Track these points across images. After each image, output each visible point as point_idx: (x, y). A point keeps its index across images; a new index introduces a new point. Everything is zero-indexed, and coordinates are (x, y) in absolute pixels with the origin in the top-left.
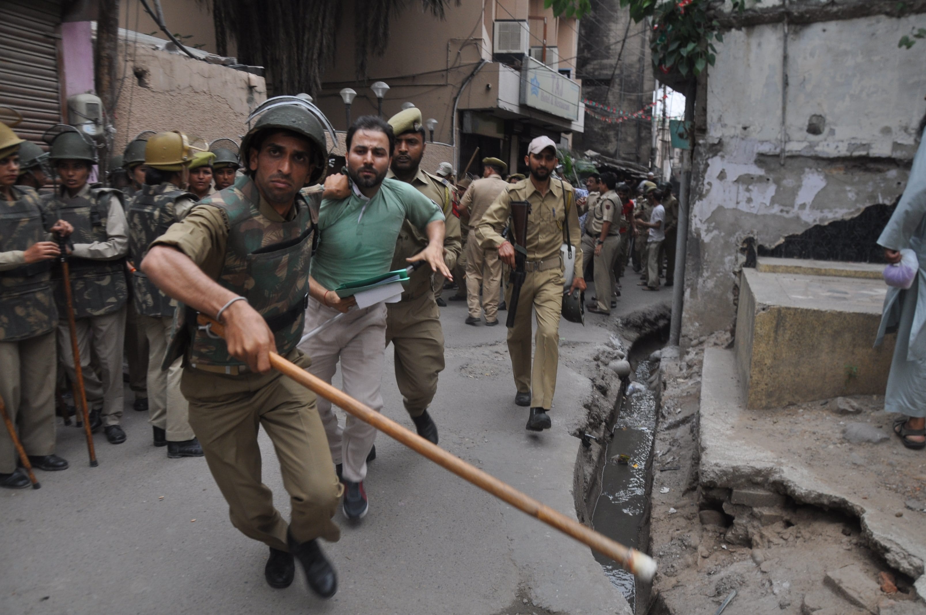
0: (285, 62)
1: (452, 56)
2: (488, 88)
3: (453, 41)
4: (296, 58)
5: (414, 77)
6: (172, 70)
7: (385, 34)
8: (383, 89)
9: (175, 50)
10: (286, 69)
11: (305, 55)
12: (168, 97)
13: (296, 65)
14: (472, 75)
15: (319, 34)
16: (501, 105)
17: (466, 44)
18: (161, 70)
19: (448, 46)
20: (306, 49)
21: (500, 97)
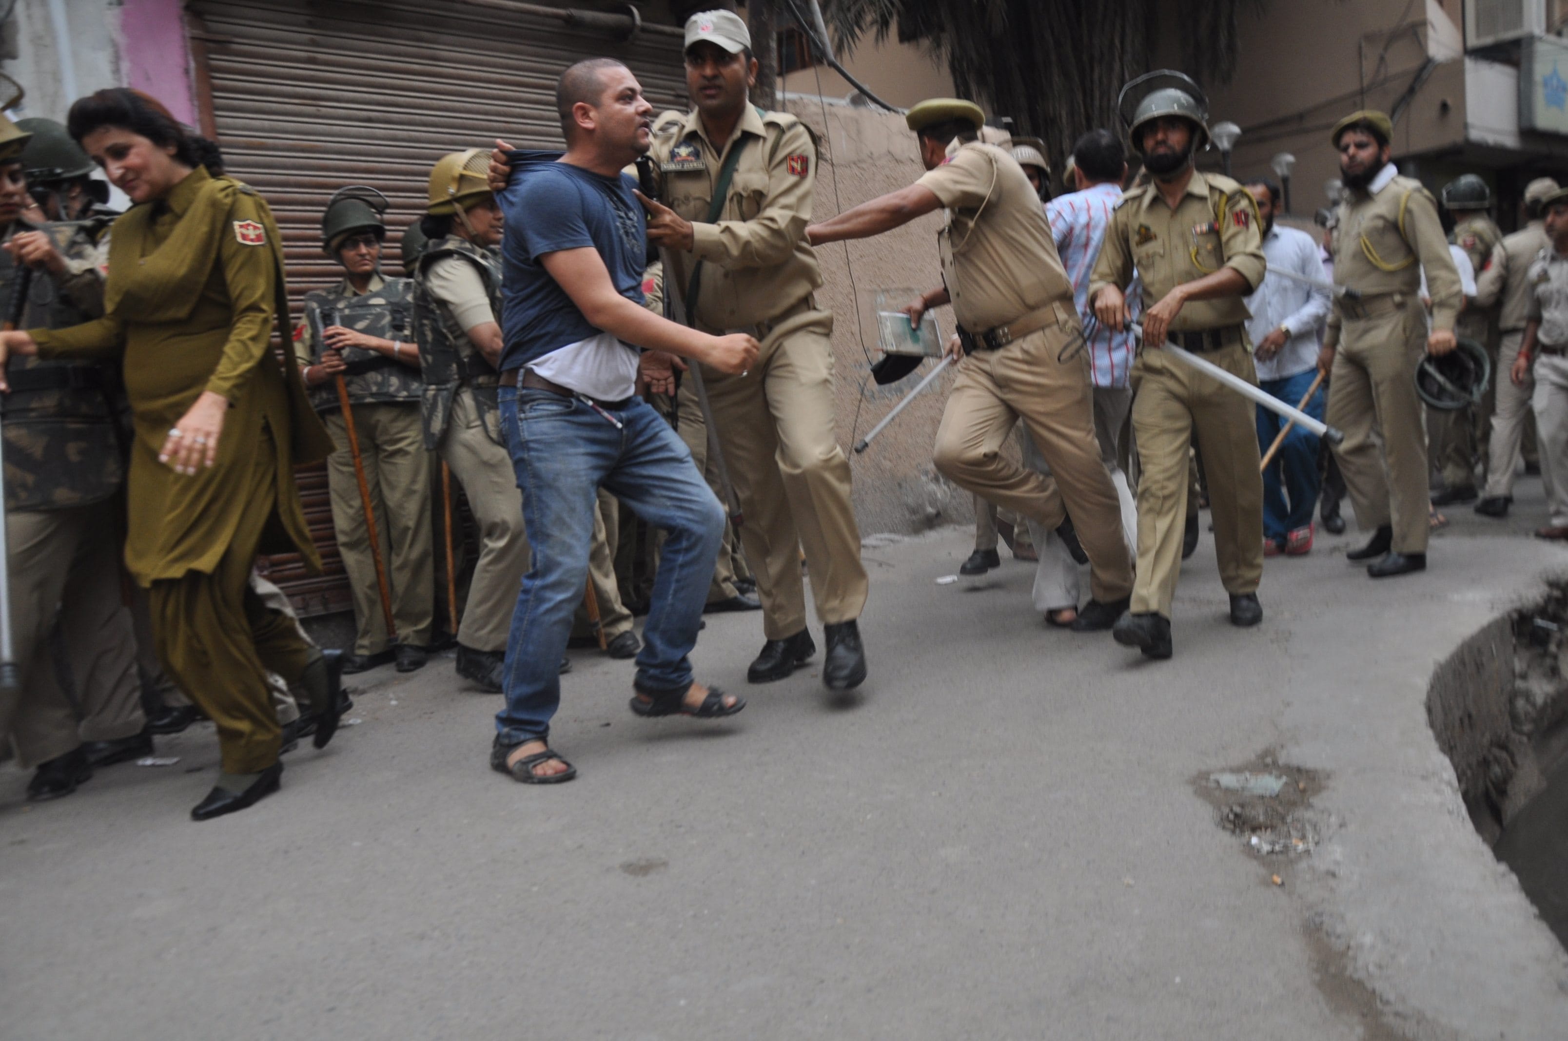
0: (1064, 120)
1: (1369, 66)
2: (1444, 107)
3: (1369, 38)
4: (1082, 110)
5: (1301, 117)
6: (859, 132)
7: (1231, 48)
8: (1230, 135)
9: (864, 103)
10: (1067, 132)
11: (1097, 103)
12: (856, 170)
13: (1084, 122)
14: (1411, 91)
15: (1117, 66)
16: (1475, 135)
17: (1394, 36)
18: (843, 133)
19: (1360, 48)
20: (1097, 94)
21: (1470, 119)
